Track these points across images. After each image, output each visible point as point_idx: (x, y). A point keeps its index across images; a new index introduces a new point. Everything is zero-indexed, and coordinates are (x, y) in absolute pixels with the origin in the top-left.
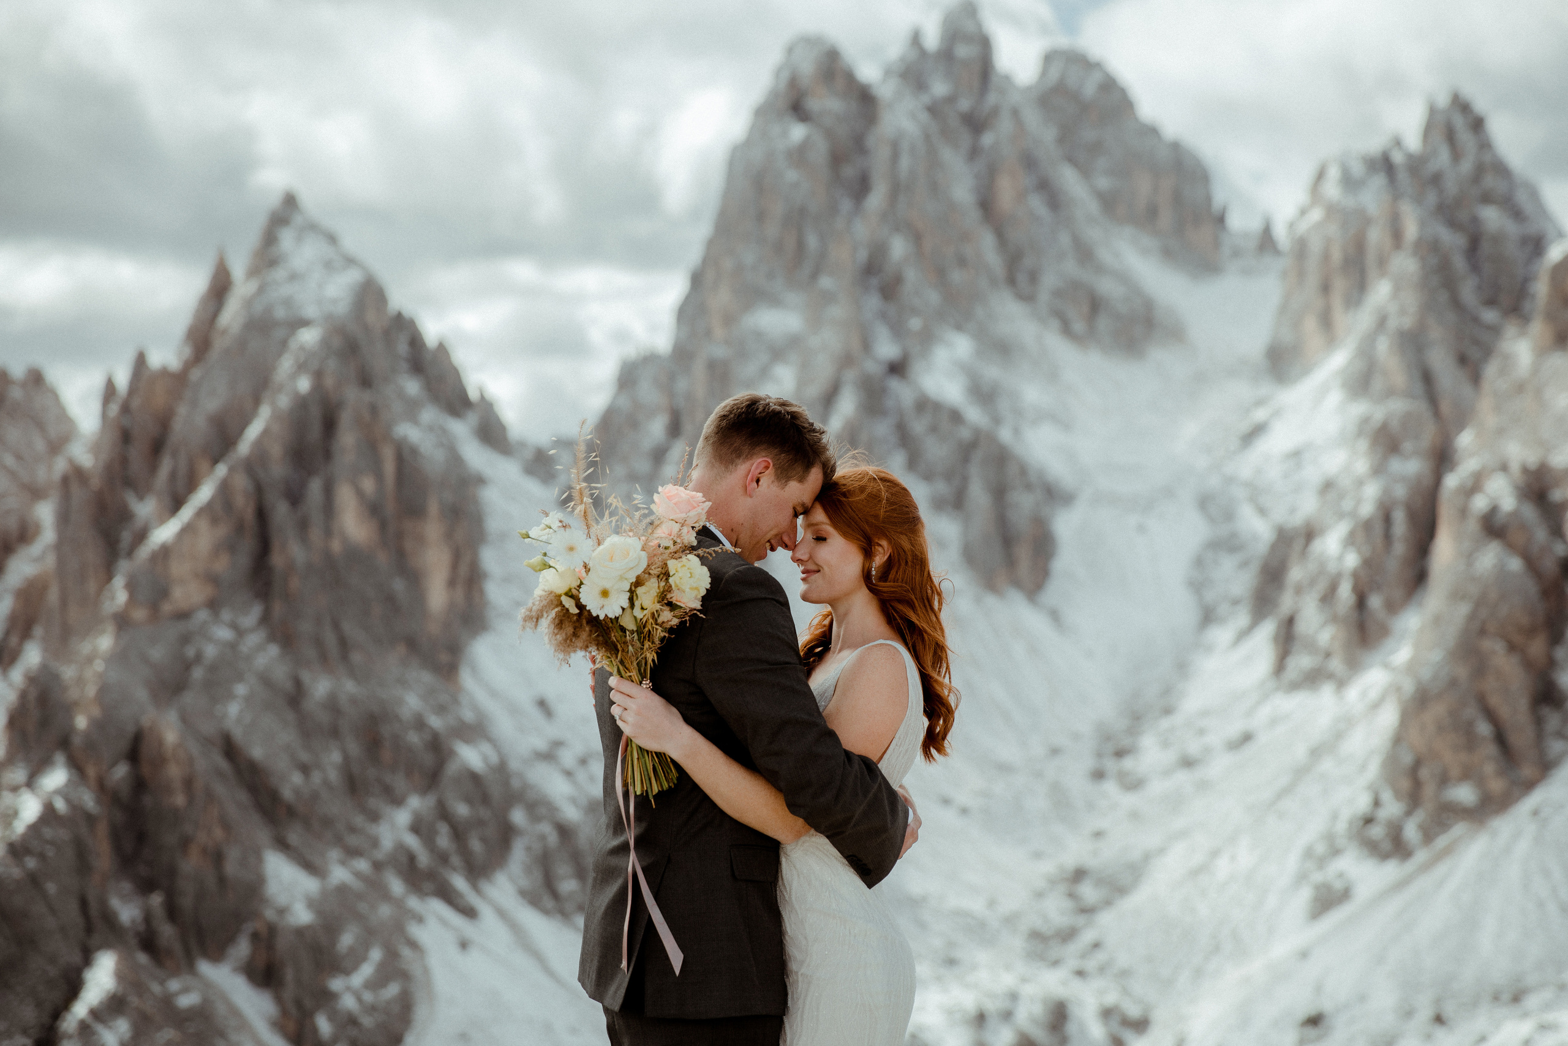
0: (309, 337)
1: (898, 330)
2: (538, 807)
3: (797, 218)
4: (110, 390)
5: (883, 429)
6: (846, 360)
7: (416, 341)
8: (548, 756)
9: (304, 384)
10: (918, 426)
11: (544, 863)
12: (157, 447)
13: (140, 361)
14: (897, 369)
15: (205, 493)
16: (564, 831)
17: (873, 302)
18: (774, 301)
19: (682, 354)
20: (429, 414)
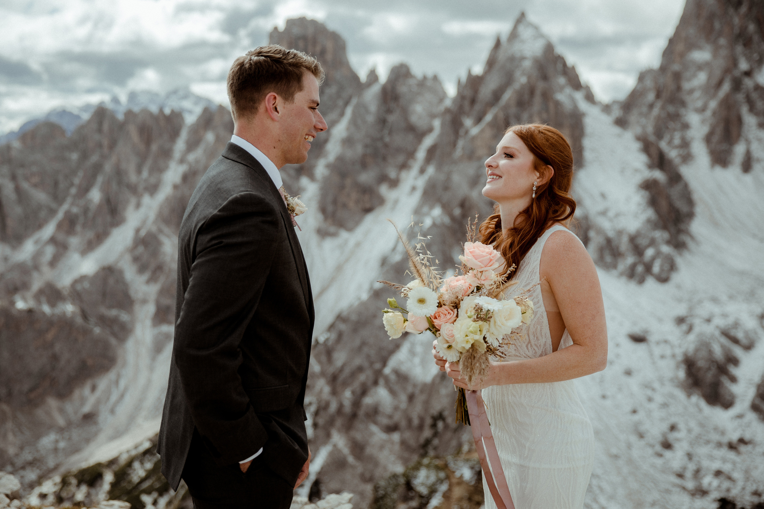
0: (527, 64)
1: (749, 59)
2: (600, 231)
3: (711, 17)
4: (459, 82)
5: (740, 97)
6: (727, 71)
7: (565, 64)
8: (604, 213)
9: (523, 80)
10: (754, 96)
11: (601, 251)
12: (473, 101)
13: (469, 72)
14: (748, 74)
15: (489, 117)
16: (609, 241)
17: (739, 49)
18: (700, 48)
19: (663, 69)
20: (568, 90)
